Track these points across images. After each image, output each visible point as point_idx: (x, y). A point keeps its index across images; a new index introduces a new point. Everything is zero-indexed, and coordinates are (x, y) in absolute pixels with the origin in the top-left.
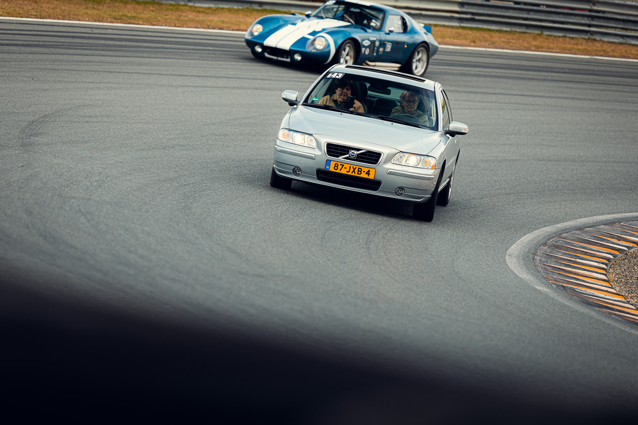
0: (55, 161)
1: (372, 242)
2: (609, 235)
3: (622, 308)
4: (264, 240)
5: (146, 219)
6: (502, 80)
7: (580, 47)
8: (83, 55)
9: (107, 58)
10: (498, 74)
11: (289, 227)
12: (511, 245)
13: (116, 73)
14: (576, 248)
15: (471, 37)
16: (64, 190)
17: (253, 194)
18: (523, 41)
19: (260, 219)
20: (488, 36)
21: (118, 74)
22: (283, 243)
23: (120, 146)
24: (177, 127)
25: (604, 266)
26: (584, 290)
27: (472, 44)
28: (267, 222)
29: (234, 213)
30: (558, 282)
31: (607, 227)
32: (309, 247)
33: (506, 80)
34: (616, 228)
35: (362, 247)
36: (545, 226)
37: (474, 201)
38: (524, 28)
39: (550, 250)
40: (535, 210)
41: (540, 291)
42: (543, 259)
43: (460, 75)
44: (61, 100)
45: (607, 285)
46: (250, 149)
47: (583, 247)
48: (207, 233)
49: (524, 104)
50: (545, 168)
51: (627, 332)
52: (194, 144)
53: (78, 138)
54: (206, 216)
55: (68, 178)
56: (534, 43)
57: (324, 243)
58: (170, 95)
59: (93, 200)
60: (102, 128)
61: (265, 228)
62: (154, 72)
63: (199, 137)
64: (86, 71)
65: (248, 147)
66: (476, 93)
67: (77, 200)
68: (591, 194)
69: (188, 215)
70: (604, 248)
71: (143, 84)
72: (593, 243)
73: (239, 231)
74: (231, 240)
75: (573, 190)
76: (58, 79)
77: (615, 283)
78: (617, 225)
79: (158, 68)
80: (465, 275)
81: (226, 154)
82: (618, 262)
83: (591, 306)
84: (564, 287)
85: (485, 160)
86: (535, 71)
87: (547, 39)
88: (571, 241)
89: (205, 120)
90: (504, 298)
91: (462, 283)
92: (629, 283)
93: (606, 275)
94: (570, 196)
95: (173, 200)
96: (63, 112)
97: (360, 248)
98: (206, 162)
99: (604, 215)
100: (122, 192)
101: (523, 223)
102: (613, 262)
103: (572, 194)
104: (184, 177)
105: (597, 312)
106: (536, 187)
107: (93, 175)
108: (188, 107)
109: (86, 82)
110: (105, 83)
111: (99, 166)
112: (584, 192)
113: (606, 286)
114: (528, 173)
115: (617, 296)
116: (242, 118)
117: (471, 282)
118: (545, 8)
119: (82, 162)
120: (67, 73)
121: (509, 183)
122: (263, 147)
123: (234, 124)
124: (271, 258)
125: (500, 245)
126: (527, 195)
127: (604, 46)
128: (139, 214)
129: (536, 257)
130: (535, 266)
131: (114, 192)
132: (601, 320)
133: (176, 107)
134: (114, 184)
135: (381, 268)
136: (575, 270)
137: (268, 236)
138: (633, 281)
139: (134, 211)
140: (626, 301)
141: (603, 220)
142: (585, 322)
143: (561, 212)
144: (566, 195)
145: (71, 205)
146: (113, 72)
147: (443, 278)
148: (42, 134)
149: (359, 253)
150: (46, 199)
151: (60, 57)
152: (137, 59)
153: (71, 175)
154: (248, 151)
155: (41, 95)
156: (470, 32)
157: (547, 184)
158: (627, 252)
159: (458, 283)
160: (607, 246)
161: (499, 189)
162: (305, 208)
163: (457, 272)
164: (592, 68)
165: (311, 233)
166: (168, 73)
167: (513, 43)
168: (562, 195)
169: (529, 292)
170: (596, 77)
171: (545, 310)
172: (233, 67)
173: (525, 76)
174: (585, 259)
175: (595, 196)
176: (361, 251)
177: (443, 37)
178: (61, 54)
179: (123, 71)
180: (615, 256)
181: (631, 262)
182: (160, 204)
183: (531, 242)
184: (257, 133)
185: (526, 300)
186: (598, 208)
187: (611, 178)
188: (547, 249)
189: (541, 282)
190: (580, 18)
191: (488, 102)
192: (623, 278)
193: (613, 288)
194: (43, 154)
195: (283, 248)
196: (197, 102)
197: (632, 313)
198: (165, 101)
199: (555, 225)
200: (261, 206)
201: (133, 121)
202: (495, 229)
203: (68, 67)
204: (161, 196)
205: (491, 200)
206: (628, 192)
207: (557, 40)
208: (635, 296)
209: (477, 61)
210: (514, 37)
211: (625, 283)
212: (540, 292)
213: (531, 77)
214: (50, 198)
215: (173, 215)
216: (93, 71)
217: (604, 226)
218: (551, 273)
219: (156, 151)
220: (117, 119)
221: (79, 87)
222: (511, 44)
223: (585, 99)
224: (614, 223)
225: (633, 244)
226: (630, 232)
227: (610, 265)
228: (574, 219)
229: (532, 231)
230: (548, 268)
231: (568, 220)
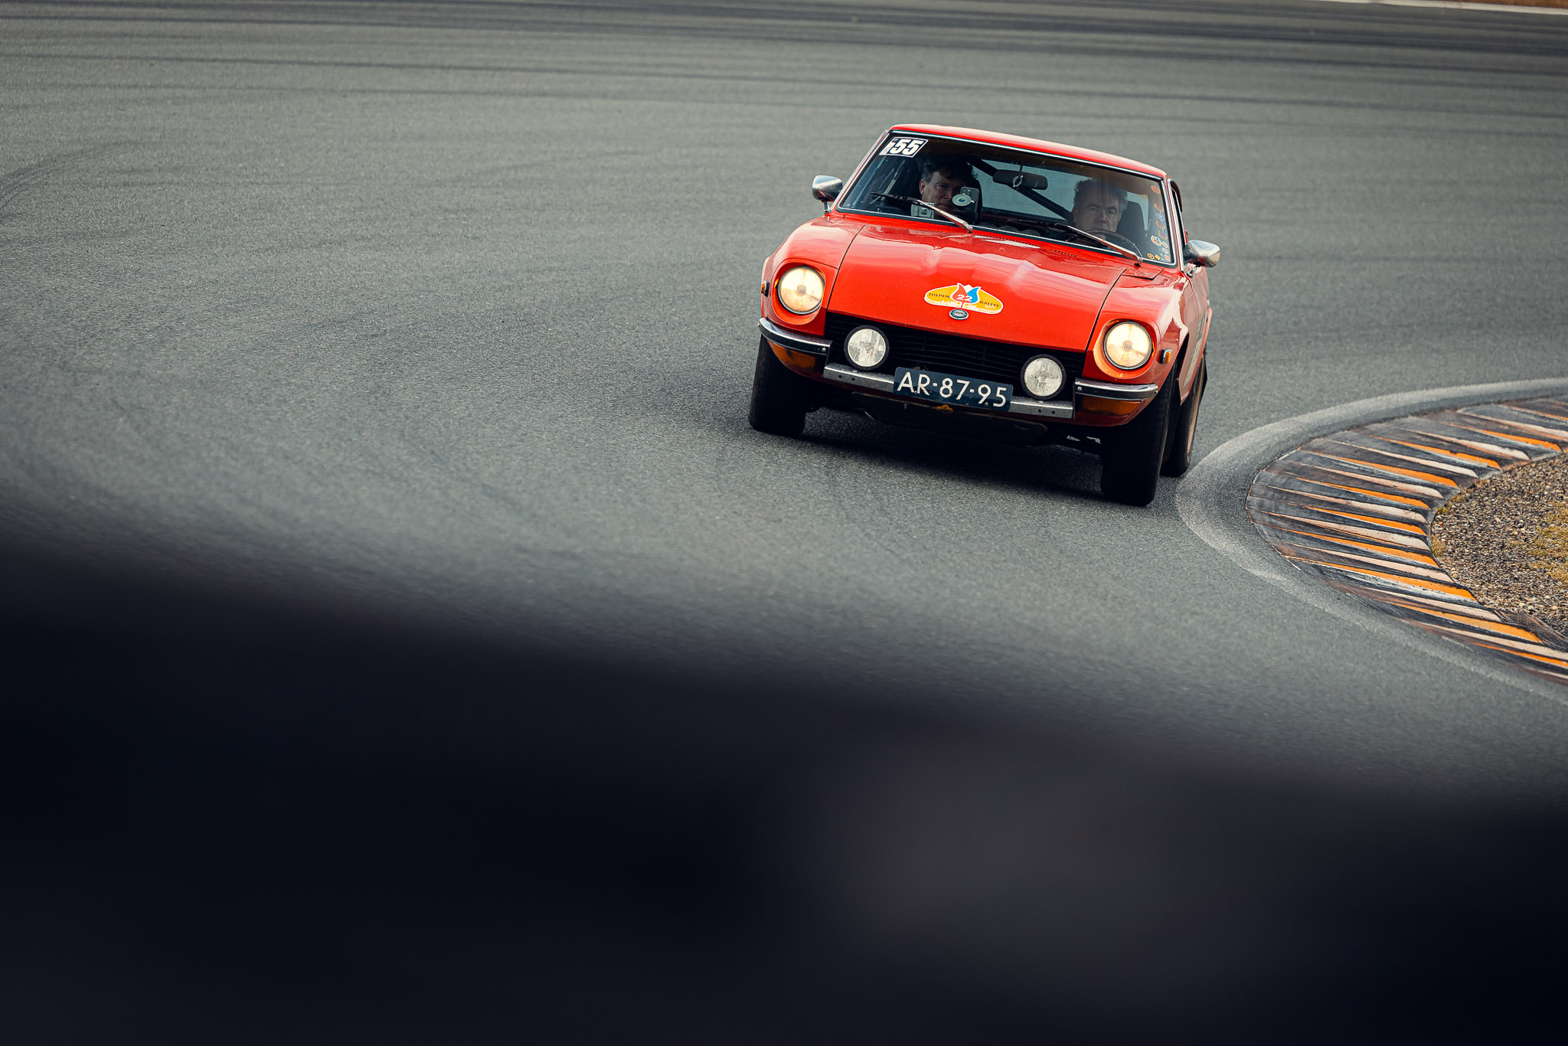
0: (49, 283)
1: (841, 469)
2: (1428, 440)
3: (1467, 618)
4: (575, 468)
5: (279, 419)
6: (1152, 61)
8: (110, 18)
9: (169, 24)
10: (1144, 48)
11: (635, 434)
13: (194, 63)
14: (1348, 474)
16: (74, 354)
17: (542, 356)
19: (561, 417)
21: (198, 65)
22: (622, 475)
23: (210, 243)
24: (350, 193)
25: (1419, 517)
26: (1370, 576)
28: (580, 423)
29: (497, 402)
30: (1307, 557)
31: (1423, 420)
32: (687, 482)
33: (1162, 62)
34: (1445, 423)
35: (817, 482)
36: (1269, 421)
39: (1284, 480)
40: (1244, 382)
41: (1261, 580)
42: (1267, 502)
43: (1050, 51)
44: (59, 132)
45: (1428, 564)
46: (532, 243)
47: (1365, 471)
48: (433, 452)
49: (1209, 121)
50: (1266, 278)
51: (1480, 677)
52: (394, 234)
53: (105, 224)
54: (429, 411)
55: (83, 324)
57: (724, 474)
58: (330, 114)
59: (147, 376)
60: (163, 199)
61: (575, 438)
62: (287, 58)
63: (404, 216)
64: (120, 58)
65: (528, 239)
66: (1089, 94)
67: (106, 377)
68: (1382, 340)
69: (384, 410)
70: (1417, 471)
71: (261, 88)
72: (1389, 460)
73: (511, 446)
74: (492, 469)
75: (1337, 330)
76: (50, 81)
77: (1449, 558)
78: (1448, 414)
79: (298, 47)
80: (1076, 546)
81: (473, 257)
82: (1453, 506)
83: (1389, 616)
84: (1320, 570)
86: (1235, 37)
88: (1334, 458)
89: (418, 175)
90: (1174, 601)
91: (1069, 565)
92: (1482, 557)
93: (1423, 539)
94: (1329, 346)
95: (345, 374)
96: (64, 162)
97: (813, 484)
98: (424, 278)
99: (1415, 389)
100: (217, 354)
101: (1215, 414)
102: (1441, 505)
103: (1334, 341)
104: (372, 316)
105: (1405, 630)
106: (1244, 324)
107: (145, 316)
108: (374, 143)
109: (119, 86)
110: (167, 87)
111: (159, 292)
112: (1364, 335)
113: (1425, 567)
114: (1223, 291)
115: (1454, 589)
116: (509, 168)
117: (1091, 563)
119: (117, 283)
120: (71, 66)
122: (564, 238)
123: (490, 183)
124: (592, 511)
126: (1223, 346)
128: (261, 408)
129: (1249, 498)
130: (1248, 519)
131: (197, 355)
132: (1415, 650)
133: (346, 143)
134: (196, 335)
135: (868, 531)
136: (1348, 527)
137: (584, 457)
138: (1491, 553)
139: (250, 402)
140: (1475, 601)
141: (1414, 402)
142: (1377, 655)
143: (1308, 386)
144: (1319, 343)
145: (92, 390)
146: (186, 59)
147: (1021, 553)
148: (14, 216)
149: (812, 495)
150: (30, 376)
151: (55, 26)
152: (244, 27)
153: (89, 317)
154: (528, 248)
155: (9, 120)
157: (1272, 318)
158: (1475, 481)
159: (1060, 564)
160: (1423, 467)
162: (672, 387)
163: (1055, 539)
164: (1376, 27)
165: (691, 448)
166: (322, 59)
168: (1309, 343)
169: (1236, 585)
170: (1385, 50)
171: (1276, 627)
172: (483, 41)
173: (1212, 51)
174: (1372, 502)
175: (1392, 344)
176: (815, 491)
178: (56, 18)
179: (212, 56)
180: (1445, 492)
181: (1485, 505)
182: (314, 382)
183: (1236, 462)
184: (549, 205)
185: (1229, 602)
186: (1401, 373)
187: (1429, 299)
188: (1276, 477)
189: (1264, 558)
191: (1119, 117)
192: (1466, 547)
193: (1443, 571)
194: (18, 264)
195: (621, 487)
196: (397, 130)
197: (1492, 631)
198: (317, 129)
199: (1295, 418)
200: (563, 383)
201: (240, 181)
203: (74, 50)
204: (315, 363)
206: (1474, 332)
208: (1499, 589)
211: (1472, 558)
212: (1263, 584)
213: (1225, 52)
214: (40, 372)
215: (346, 411)
216: (137, 58)
217: (1415, 419)
218: (1288, 536)
219: (299, 254)
220: (198, 176)
221: (103, 98)
223: (1360, 106)
224: (1442, 409)
225: (1489, 461)
226: (1481, 431)
227: (1434, 513)
228: (1340, 401)
229: (1237, 434)
230: (1281, 523)
231: (1326, 403)
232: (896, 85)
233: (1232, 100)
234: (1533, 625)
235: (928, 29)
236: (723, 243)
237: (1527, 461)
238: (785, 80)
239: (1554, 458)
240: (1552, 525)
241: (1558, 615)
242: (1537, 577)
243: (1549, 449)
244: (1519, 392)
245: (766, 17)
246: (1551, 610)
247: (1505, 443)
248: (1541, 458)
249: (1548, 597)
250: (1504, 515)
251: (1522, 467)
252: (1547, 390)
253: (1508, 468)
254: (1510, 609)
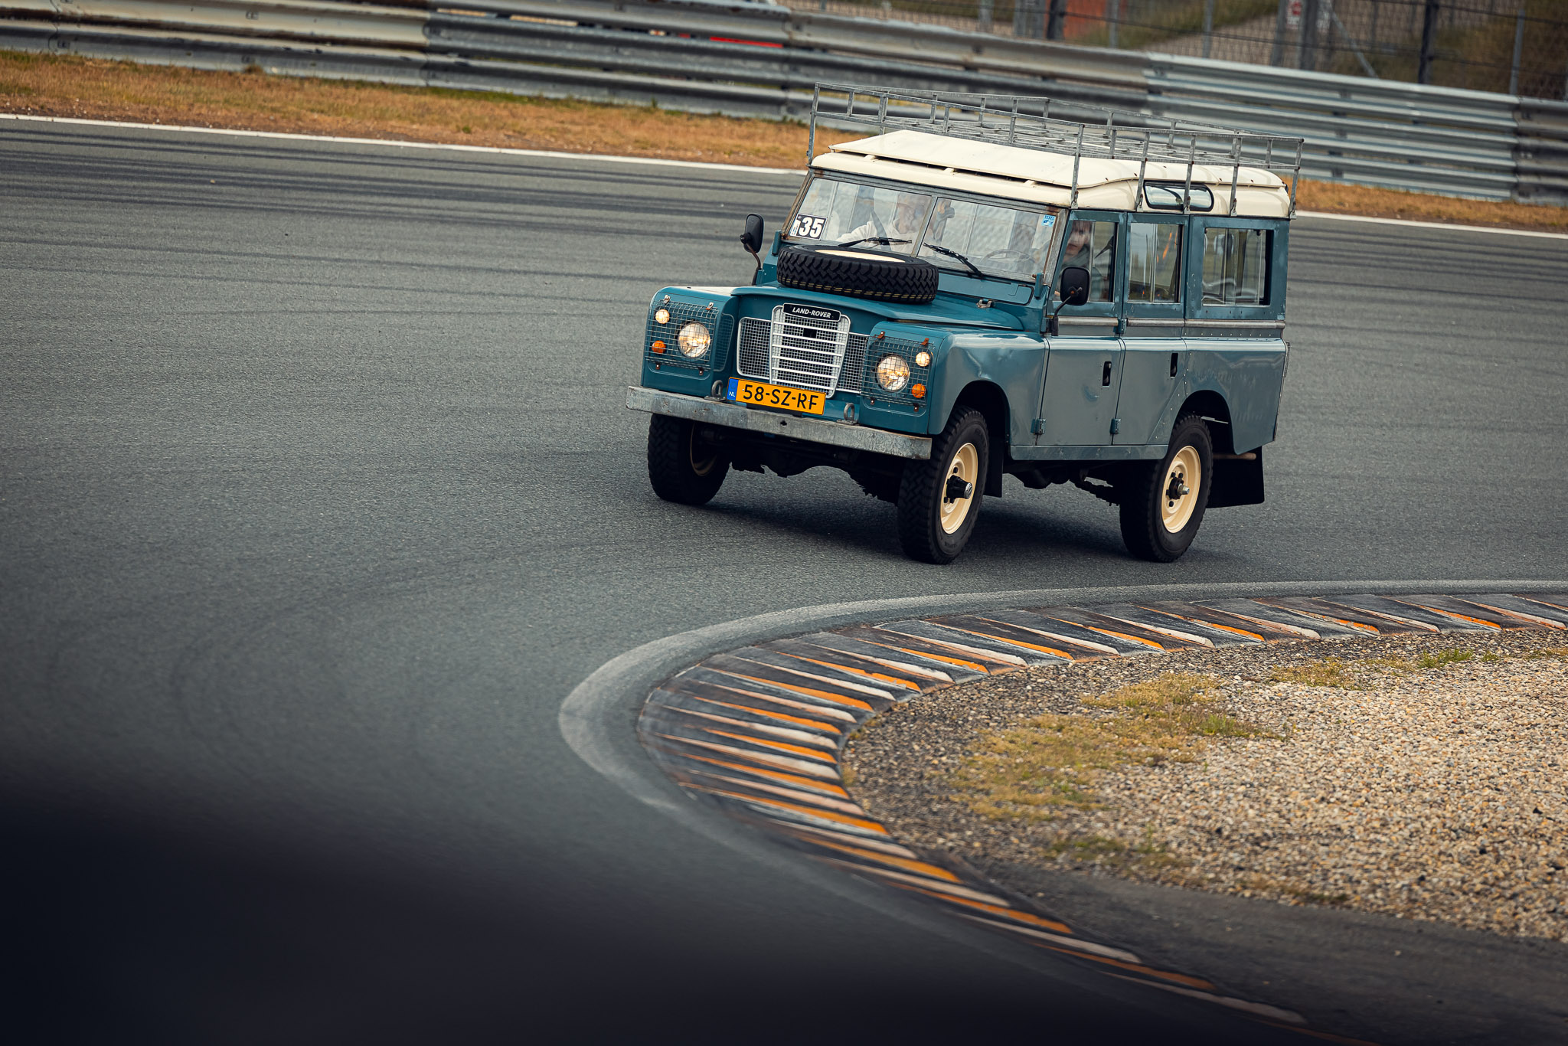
2: (841, 658)
3: (880, 855)
6: (544, 235)
7: (759, 145)
10: (534, 219)
12: (573, 685)
14: (753, 694)
15: (458, 116)
18: (601, 126)
20: (505, 113)
25: (829, 743)
26: (772, 810)
27: (462, 136)
30: (704, 785)
31: (835, 636)
33: (555, 236)
34: (859, 639)
36: (666, 634)
37: (470, 565)
38: (605, 92)
39: (680, 700)
40: (638, 590)
41: (653, 810)
42: (661, 724)
43: (428, 220)
45: (838, 795)
47: (771, 691)
49: (605, 301)
51: (892, 920)
56: (634, 134)
66: (474, 270)
70: (830, 692)
72: (797, 679)
77: (860, 788)
78: (864, 630)
82: (867, 732)
83: (794, 852)
84: (719, 800)
85: (499, 454)
86: (636, 210)
87: (670, 123)
88: (737, 676)
92: (898, 789)
93: (832, 766)
97: (157, 695)
99: (828, 602)
101: (606, 626)
102: (854, 730)
105: (812, 869)
113: (834, 798)
115: (865, 823)
118: (660, 38)
121: (566, 517)
125: (541, 685)
126: (616, 550)
127: (825, 142)
129: (641, 718)
130: (639, 741)
132: (821, 889)
136: (748, 752)
138: (908, 784)
140: (888, 837)
141: (826, 616)
143: (709, 596)
156: (455, 103)
158: (892, 705)
160: (836, 689)
161: (539, 534)
167: (576, 134)
168: (711, 548)
169: (624, 814)
173: (609, 225)
174: (777, 725)
177: (381, 117)
180: (858, 715)
181: (902, 731)
183: (627, 678)
185: (616, 833)
188: (671, 696)
189: (656, 786)
190: (758, 65)
192: (881, 776)
193: (851, 801)
197: (907, 869)
199: (693, 632)
202: (528, 643)
205: (517, 562)
207: (697, 126)
208: (915, 824)
209: (476, 182)
210: (576, 117)
211: (887, 789)
212: (654, 813)
213: (627, 226)
217: (827, 634)
218: (684, 762)
222: (570, 137)
224: (856, 625)
225: (908, 682)
226: (899, 649)
227: (846, 738)
228: (745, 614)
229: (629, 648)
230: (675, 747)
231: (729, 616)
232: (258, 255)
233: (633, 279)
234: (952, 863)
235: (294, 194)
236: (61, 427)
237: (946, 682)
238: (133, 248)
239: (980, 681)
240: (977, 754)
241: (981, 853)
242: (959, 811)
243: (975, 670)
244: (943, 607)
245: (112, 177)
246: (973, 848)
247: (925, 663)
248: (965, 680)
249: (969, 833)
250: (923, 742)
251: (945, 689)
252: (974, 605)
253: (929, 690)
254: (928, 846)
